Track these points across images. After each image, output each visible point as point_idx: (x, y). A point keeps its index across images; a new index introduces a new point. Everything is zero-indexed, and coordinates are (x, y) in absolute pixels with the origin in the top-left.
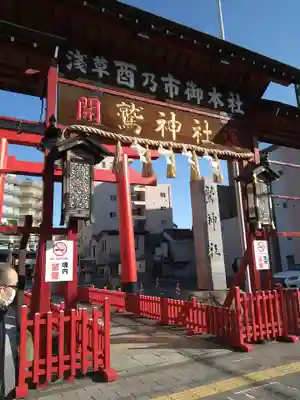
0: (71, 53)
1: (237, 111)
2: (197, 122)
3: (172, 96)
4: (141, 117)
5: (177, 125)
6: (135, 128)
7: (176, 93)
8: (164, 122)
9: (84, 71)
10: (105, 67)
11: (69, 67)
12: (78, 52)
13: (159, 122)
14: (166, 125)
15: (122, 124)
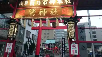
0: (20, 2)
1: (68, 3)
2: (52, 9)
3: (45, 5)
4: (35, 12)
5: (45, 11)
6: (33, 15)
7: (46, 3)
8: (41, 11)
9: (22, 5)
10: (27, 3)
11: (19, 5)
12: (22, 1)
13: (40, 12)
14: (42, 12)
15: (29, 15)
